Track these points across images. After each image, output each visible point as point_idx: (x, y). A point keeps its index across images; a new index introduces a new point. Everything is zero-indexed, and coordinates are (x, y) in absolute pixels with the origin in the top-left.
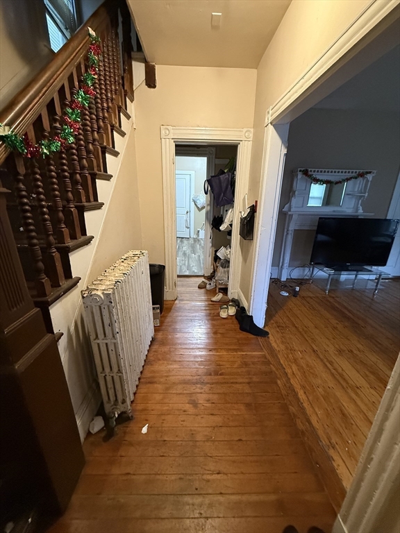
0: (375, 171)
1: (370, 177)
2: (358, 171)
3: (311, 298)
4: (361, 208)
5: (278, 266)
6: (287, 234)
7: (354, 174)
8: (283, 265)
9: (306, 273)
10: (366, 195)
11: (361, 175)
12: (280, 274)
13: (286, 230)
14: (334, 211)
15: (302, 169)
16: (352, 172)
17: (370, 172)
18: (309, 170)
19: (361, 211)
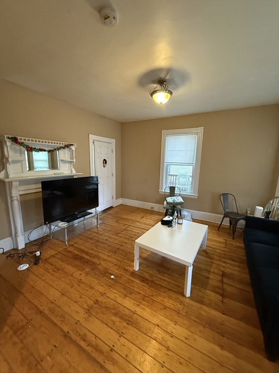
0: (76, 144)
1: (73, 148)
2: (64, 143)
3: (53, 256)
4: (73, 170)
5: (11, 235)
6: (12, 201)
7: (61, 145)
8: (16, 233)
9: (44, 230)
10: (75, 160)
11: (67, 146)
12: (16, 242)
13: (9, 198)
14: (55, 174)
15: (10, 136)
16: (60, 144)
17: (72, 145)
18: (19, 138)
19: (74, 172)
